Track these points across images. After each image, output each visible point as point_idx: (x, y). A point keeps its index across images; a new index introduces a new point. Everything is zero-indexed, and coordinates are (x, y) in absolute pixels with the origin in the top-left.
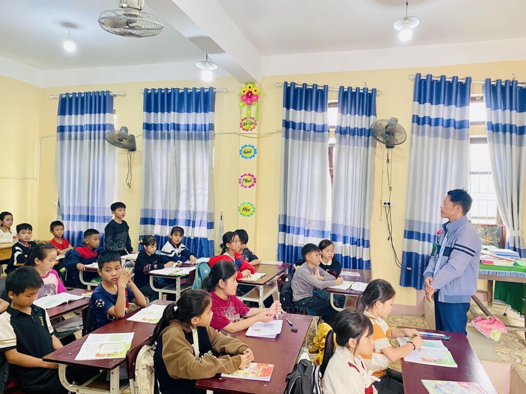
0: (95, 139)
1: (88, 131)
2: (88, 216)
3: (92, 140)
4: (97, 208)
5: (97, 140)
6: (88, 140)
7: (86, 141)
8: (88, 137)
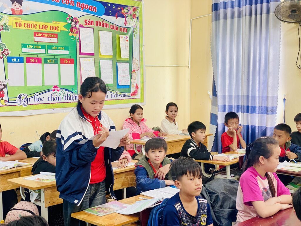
0: (256, 14)
1: (248, 6)
2: (248, 107)
3: (253, 16)
4: (259, 97)
5: (259, 16)
6: (248, 17)
7: (245, 19)
8: (248, 13)
